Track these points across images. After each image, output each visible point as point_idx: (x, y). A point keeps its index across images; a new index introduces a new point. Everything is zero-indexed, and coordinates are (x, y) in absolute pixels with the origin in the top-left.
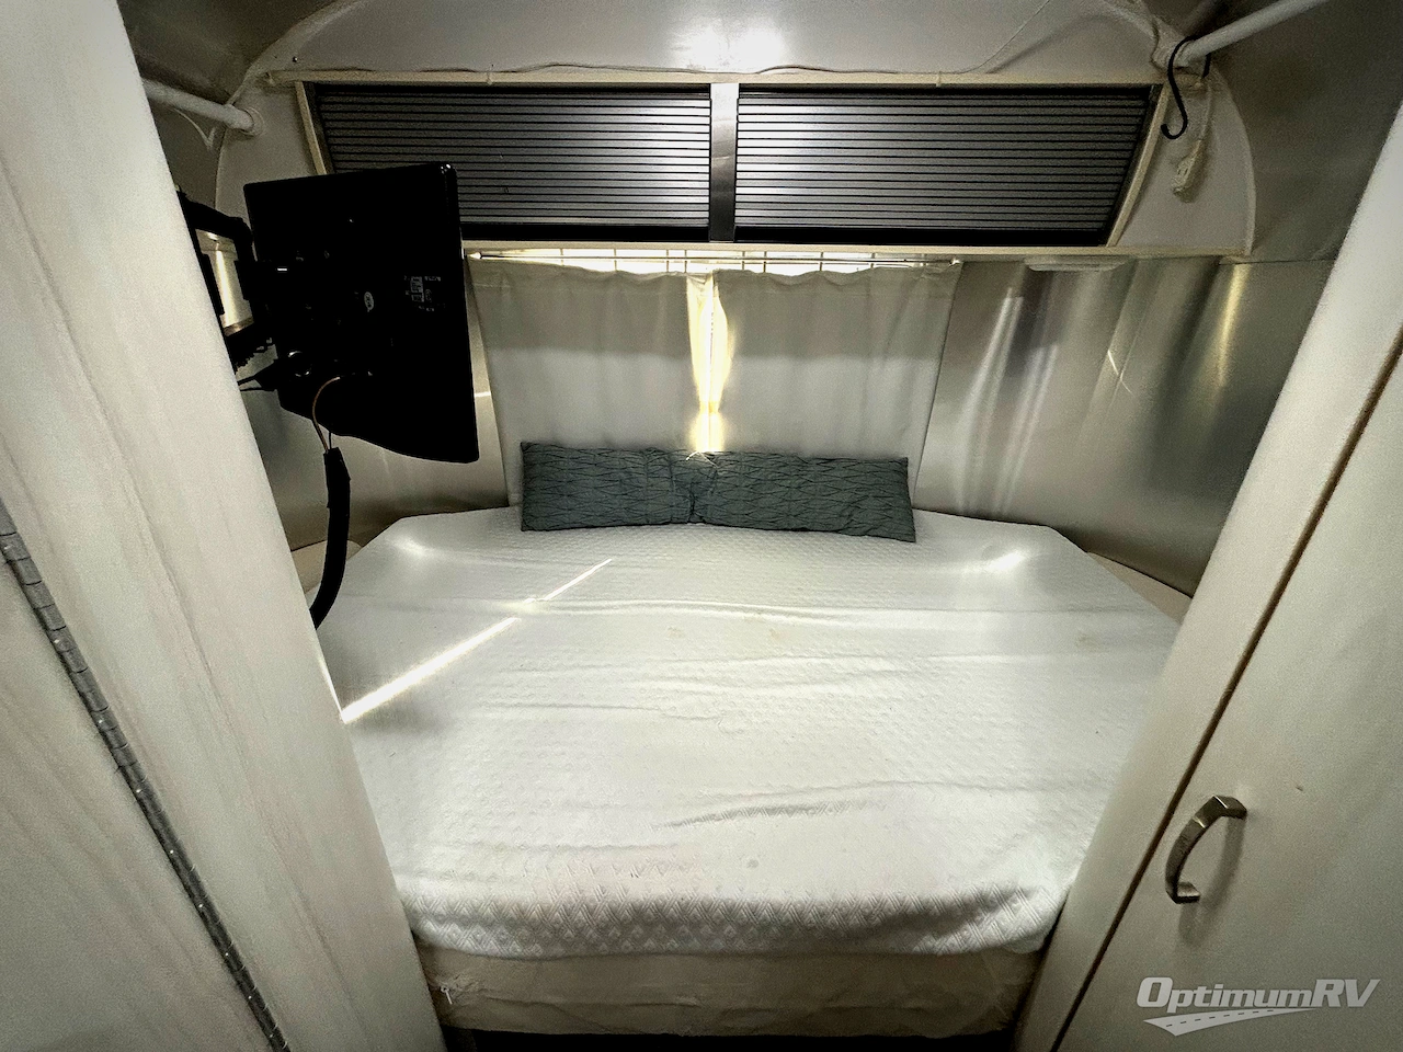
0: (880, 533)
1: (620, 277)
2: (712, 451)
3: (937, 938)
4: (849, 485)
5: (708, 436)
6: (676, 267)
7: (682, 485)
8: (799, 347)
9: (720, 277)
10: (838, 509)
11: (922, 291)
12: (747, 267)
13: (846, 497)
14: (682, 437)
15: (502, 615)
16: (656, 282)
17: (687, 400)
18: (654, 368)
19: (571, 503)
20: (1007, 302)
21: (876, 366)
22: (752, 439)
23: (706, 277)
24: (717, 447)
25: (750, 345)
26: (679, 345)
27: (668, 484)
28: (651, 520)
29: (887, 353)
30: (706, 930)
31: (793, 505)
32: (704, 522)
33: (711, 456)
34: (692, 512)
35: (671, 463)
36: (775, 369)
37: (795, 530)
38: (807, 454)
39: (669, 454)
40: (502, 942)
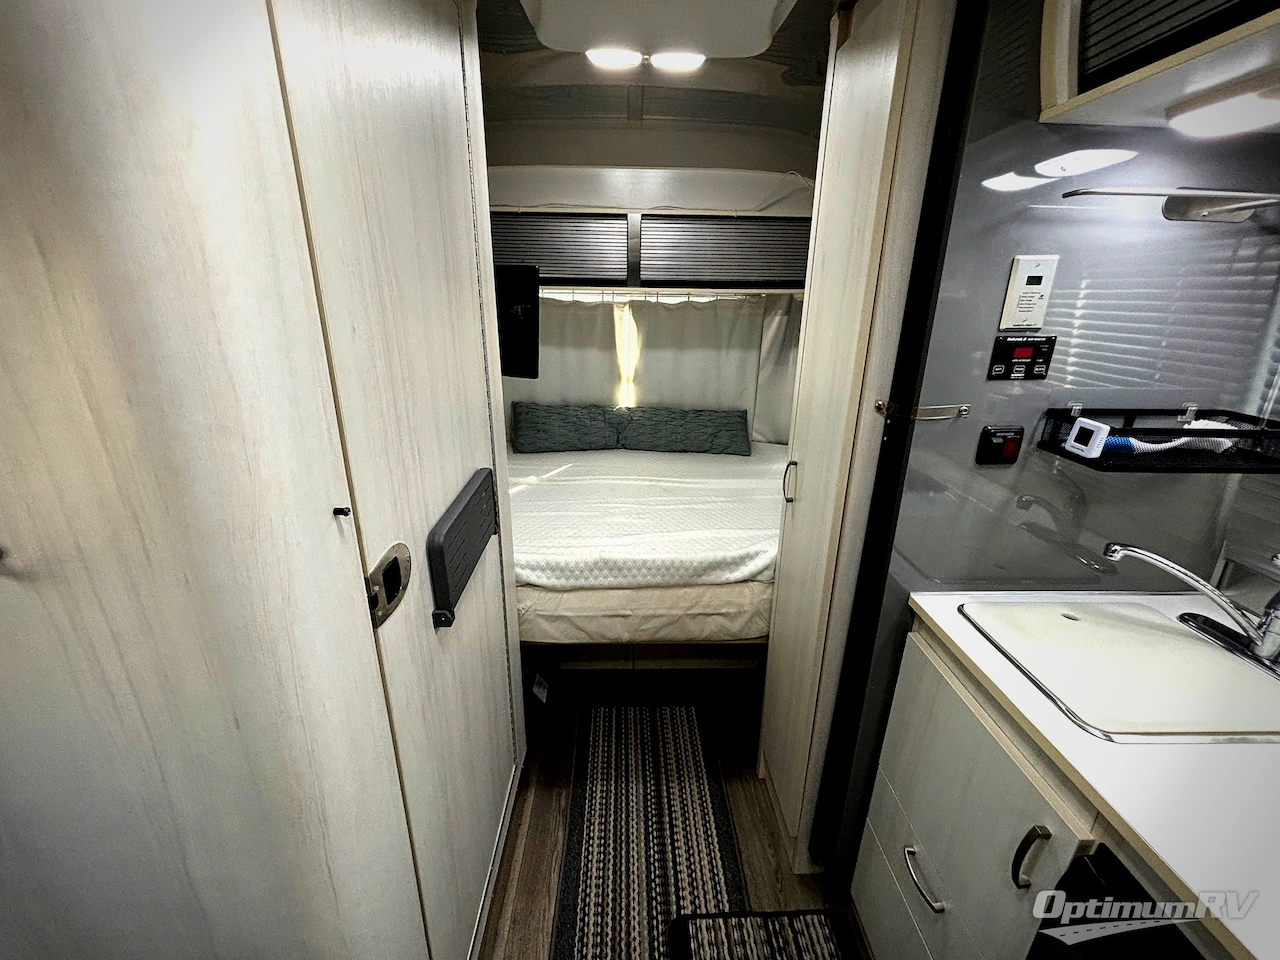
0: (729, 451)
1: (575, 303)
2: (630, 406)
3: (731, 572)
4: (710, 424)
5: (626, 397)
6: (608, 299)
7: (612, 425)
8: (680, 343)
9: (633, 305)
10: (705, 437)
11: (745, 311)
12: (648, 299)
13: (710, 430)
14: (611, 397)
15: (516, 484)
16: (596, 306)
17: (614, 376)
18: (594, 356)
19: (544, 436)
20: (777, 318)
21: (723, 353)
22: (653, 399)
23: (625, 304)
24: (632, 405)
25: (651, 341)
26: (609, 343)
27: (603, 424)
28: (593, 446)
29: (729, 347)
30: (635, 571)
31: (679, 436)
32: (625, 448)
33: (629, 409)
34: (618, 441)
35: (605, 412)
36: (667, 356)
37: (679, 451)
38: (687, 408)
39: (603, 407)
40: (548, 578)
